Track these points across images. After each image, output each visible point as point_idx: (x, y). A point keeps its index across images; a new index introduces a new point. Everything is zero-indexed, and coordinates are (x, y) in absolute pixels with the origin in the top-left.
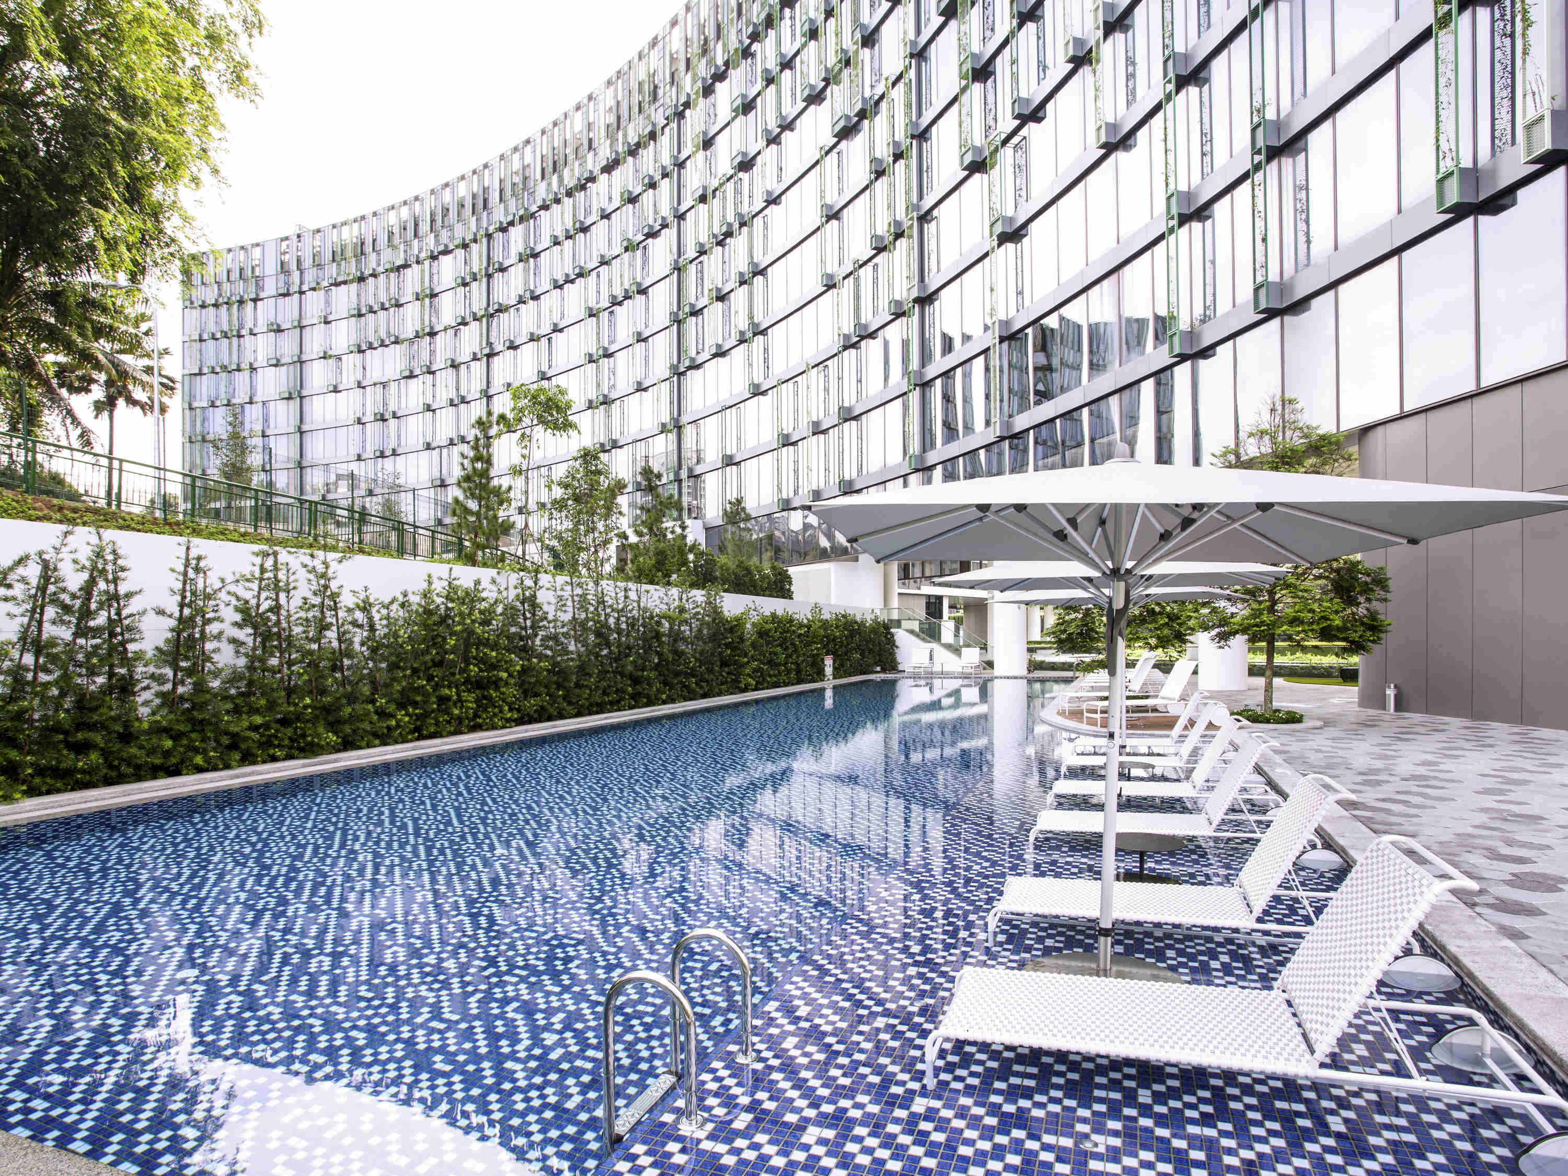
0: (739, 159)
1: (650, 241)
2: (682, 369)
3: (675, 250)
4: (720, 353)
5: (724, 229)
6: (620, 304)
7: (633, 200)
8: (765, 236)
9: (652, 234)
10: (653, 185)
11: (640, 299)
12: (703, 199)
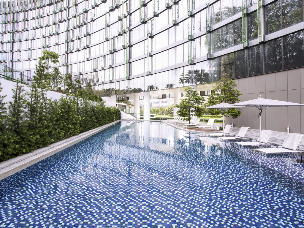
0: (85, 10)
1: (60, 23)
2: (68, 53)
3: (67, 26)
4: (78, 51)
5: (80, 24)
6: (52, 36)
7: (56, 13)
8: (90, 28)
9: (61, 22)
10: (62, 11)
11: (57, 35)
12: (75, 17)
